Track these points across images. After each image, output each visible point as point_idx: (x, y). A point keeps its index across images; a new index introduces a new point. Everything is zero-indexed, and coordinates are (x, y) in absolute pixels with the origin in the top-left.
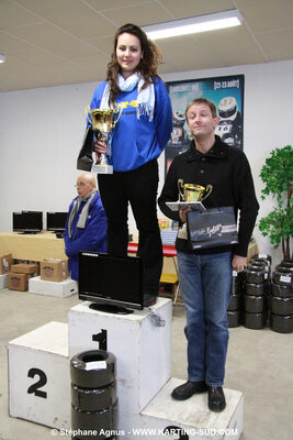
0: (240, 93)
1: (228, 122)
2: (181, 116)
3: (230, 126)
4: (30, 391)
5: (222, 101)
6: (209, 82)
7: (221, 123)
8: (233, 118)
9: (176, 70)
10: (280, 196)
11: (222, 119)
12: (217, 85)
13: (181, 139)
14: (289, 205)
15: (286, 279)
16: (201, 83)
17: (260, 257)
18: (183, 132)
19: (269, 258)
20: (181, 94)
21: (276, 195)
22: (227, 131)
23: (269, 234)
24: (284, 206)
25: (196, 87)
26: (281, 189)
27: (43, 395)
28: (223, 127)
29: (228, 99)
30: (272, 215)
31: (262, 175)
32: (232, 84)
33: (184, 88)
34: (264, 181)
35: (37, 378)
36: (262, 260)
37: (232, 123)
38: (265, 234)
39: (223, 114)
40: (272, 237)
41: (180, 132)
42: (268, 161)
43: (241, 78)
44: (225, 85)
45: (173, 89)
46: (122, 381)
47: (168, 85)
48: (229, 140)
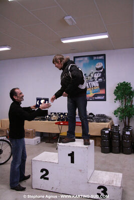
0: (104, 61)
4: (41, 178)
5: (97, 64)
6: (91, 57)
7: (97, 73)
8: (101, 71)
9: (78, 52)
10: (122, 101)
11: (97, 71)
12: (95, 58)
14: (125, 104)
15: (128, 133)
16: (88, 57)
17: (115, 125)
19: (119, 126)
20: (80, 61)
21: (121, 101)
22: (99, 76)
23: (119, 116)
24: (124, 105)
25: (86, 59)
26: (122, 98)
27: (47, 179)
29: (99, 63)
30: (119, 108)
31: (115, 93)
32: (101, 58)
33: (81, 59)
34: (115, 95)
35: (44, 172)
36: (116, 126)
38: (116, 116)
39: (97, 69)
40: (120, 117)
42: (117, 88)
43: (104, 55)
44: (98, 58)
45: (77, 60)
46: (81, 171)
47: (75, 58)
48: (100, 80)
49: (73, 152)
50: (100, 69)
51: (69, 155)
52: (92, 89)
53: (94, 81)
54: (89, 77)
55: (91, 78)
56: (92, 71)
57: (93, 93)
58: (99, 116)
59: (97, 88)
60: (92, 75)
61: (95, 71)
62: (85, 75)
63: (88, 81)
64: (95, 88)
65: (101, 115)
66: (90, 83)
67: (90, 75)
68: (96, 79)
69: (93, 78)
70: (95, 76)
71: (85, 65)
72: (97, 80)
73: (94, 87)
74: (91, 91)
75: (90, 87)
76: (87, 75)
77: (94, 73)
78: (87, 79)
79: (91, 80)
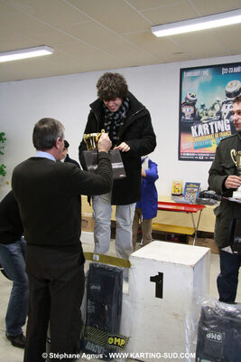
2: (193, 96)
5: (229, 84)
6: (217, 68)
7: (227, 102)
9: (190, 58)
11: (228, 99)
12: (224, 71)
13: (193, 115)
16: (211, 69)
18: (195, 110)
20: (193, 78)
25: (206, 72)
28: (229, 105)
29: (234, 82)
33: (196, 73)
39: (229, 95)
41: (192, 110)
44: (231, 70)
45: (186, 75)
46: (176, 315)
47: (182, 71)
49: (161, 275)
50: (236, 93)
51: (152, 279)
52: (217, 135)
53: (220, 119)
54: (210, 112)
55: (214, 113)
56: (218, 99)
59: (226, 134)
60: (217, 108)
61: (224, 98)
62: (203, 106)
63: (209, 120)
64: (221, 134)
66: (211, 124)
67: (213, 108)
70: (224, 110)
71: (203, 87)
72: (228, 118)
73: (220, 131)
74: (214, 141)
75: (212, 132)
76: (208, 107)
77: (221, 103)
78: (207, 115)
79: (215, 117)
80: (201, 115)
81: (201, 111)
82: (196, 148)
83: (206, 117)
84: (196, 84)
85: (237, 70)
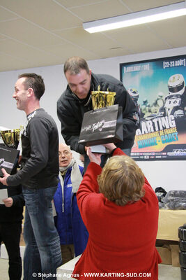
1: (177, 96)
2: (134, 92)
3: (179, 100)
5: (171, 78)
6: (158, 62)
7: (170, 97)
9: (129, 53)
11: (172, 94)
12: (166, 64)
16: (151, 63)
20: (134, 73)
22: (177, 104)
25: (147, 67)
29: (177, 76)
33: (136, 68)
37: (181, 97)
39: (172, 90)
44: (172, 64)
45: (126, 70)
47: (122, 66)
48: (179, 112)
50: (179, 88)
52: (161, 133)
53: (164, 115)
54: (153, 109)
55: (158, 109)
56: (161, 94)
57: (163, 142)
58: (175, 194)
59: (172, 131)
60: (160, 103)
61: (168, 94)
62: (145, 102)
63: (152, 117)
64: (166, 131)
65: (181, 192)
66: (155, 121)
67: (156, 104)
68: (169, 113)
69: (163, 109)
71: (145, 82)
72: (172, 113)
73: (164, 128)
74: (158, 139)
75: (157, 129)
76: (150, 103)
77: (164, 98)
78: (150, 111)
79: (159, 114)
80: (144, 112)
81: (143, 107)
82: (140, 147)
83: (149, 114)
84: (137, 79)
85: (179, 63)
